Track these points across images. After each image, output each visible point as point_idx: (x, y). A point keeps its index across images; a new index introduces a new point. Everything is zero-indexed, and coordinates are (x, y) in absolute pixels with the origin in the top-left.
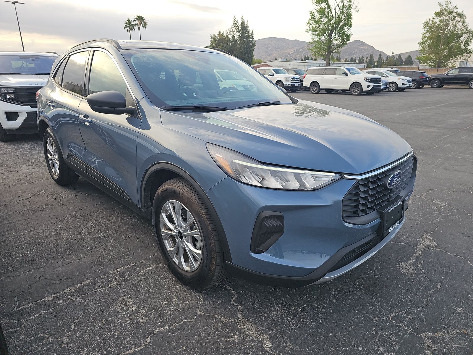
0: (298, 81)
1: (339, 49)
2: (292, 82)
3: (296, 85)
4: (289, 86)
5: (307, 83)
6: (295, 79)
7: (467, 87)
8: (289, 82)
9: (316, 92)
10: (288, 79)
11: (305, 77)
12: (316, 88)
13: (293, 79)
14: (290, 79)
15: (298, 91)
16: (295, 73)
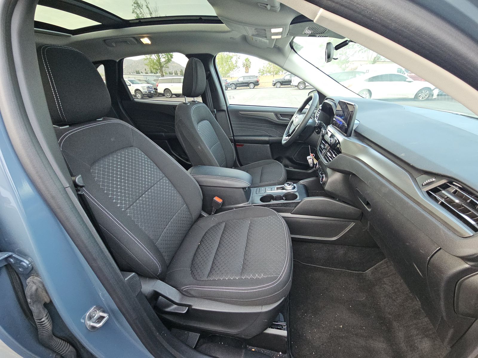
0: (152, 89)
1: (167, 64)
2: (148, 90)
3: (152, 92)
4: (147, 93)
5: (161, 90)
6: (149, 87)
7: (249, 88)
8: (146, 90)
9: (170, 96)
10: (144, 88)
11: (158, 86)
12: (170, 94)
13: (148, 87)
14: (146, 88)
15: (154, 96)
16: (147, 83)
